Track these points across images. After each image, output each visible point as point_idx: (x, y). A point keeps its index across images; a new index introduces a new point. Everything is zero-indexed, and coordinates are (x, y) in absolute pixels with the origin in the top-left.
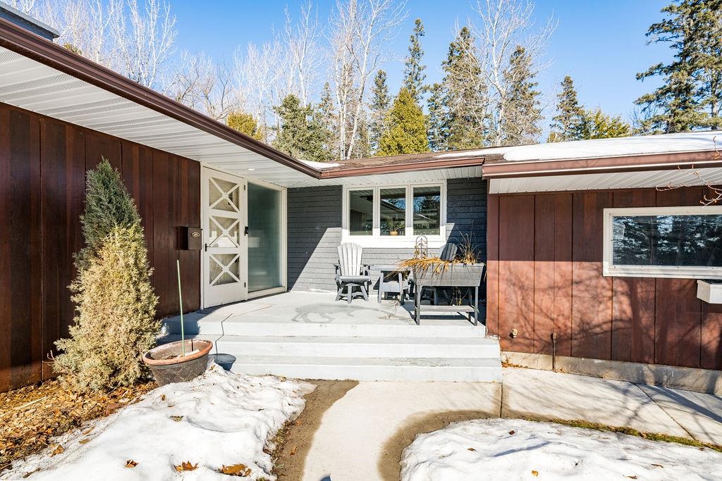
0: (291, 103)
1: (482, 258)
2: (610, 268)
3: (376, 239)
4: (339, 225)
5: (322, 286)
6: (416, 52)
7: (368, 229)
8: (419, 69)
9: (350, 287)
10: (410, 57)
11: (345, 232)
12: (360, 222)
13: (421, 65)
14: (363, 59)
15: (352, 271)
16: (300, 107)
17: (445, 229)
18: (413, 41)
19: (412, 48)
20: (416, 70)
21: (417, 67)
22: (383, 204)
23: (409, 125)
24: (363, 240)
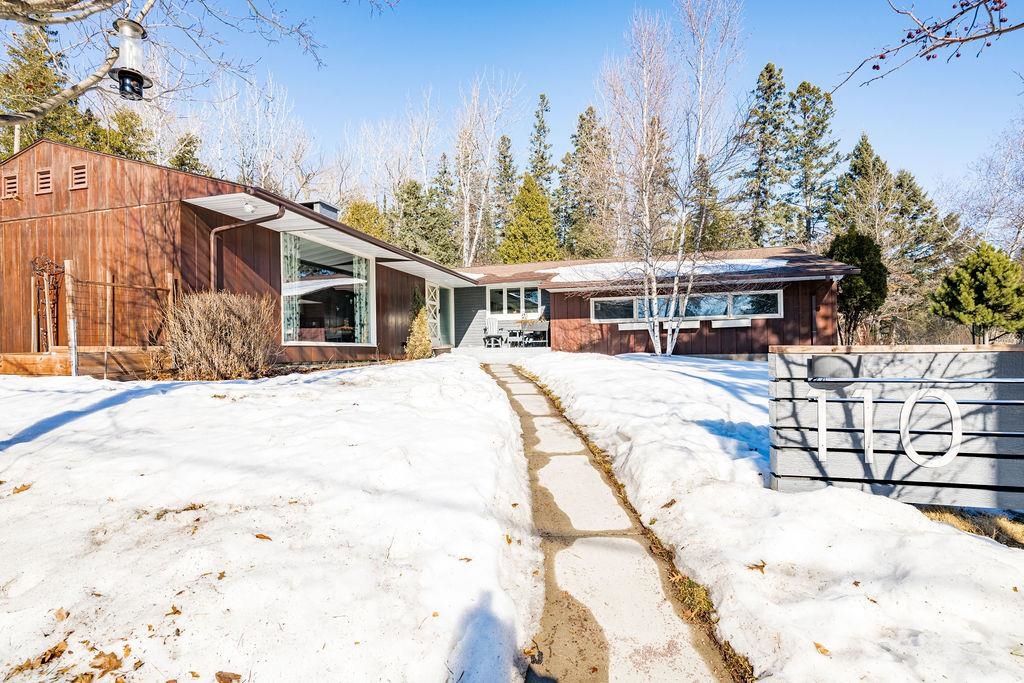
0: (413, 190)
1: (549, 319)
2: (594, 321)
3: (505, 316)
4: (485, 309)
5: (476, 344)
6: (541, 129)
7: (500, 309)
8: (545, 147)
9: (492, 339)
10: (536, 134)
11: (488, 311)
12: (496, 307)
13: (547, 142)
14: (487, 152)
15: (493, 331)
16: (422, 194)
17: (541, 309)
18: (538, 116)
19: (538, 124)
20: (542, 149)
21: (543, 145)
22: (509, 296)
23: (534, 215)
24: (498, 316)
